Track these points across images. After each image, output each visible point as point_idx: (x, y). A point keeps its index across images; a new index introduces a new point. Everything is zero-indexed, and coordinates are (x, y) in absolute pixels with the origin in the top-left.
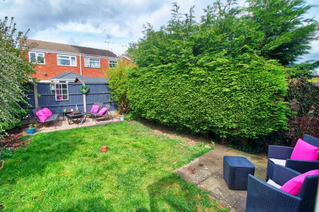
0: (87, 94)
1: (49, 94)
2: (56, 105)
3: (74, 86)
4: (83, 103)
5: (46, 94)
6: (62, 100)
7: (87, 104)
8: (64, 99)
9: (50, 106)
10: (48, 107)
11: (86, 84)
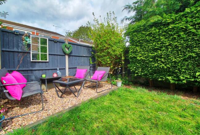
0: (69, 55)
1: (20, 50)
2: (31, 69)
3: (56, 44)
4: (65, 66)
5: (15, 50)
6: (40, 61)
7: (69, 68)
8: (41, 60)
9: (21, 69)
10: (18, 71)
11: (69, 43)
